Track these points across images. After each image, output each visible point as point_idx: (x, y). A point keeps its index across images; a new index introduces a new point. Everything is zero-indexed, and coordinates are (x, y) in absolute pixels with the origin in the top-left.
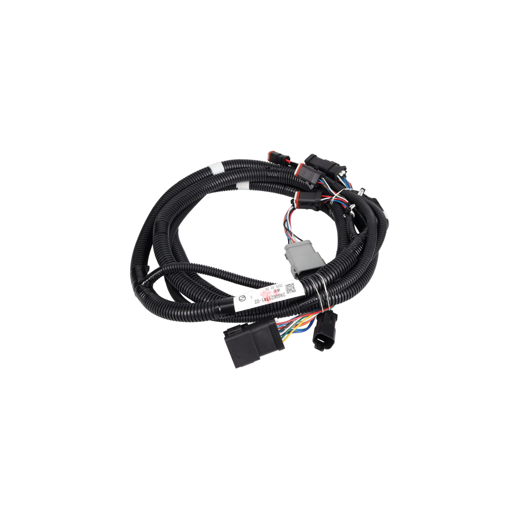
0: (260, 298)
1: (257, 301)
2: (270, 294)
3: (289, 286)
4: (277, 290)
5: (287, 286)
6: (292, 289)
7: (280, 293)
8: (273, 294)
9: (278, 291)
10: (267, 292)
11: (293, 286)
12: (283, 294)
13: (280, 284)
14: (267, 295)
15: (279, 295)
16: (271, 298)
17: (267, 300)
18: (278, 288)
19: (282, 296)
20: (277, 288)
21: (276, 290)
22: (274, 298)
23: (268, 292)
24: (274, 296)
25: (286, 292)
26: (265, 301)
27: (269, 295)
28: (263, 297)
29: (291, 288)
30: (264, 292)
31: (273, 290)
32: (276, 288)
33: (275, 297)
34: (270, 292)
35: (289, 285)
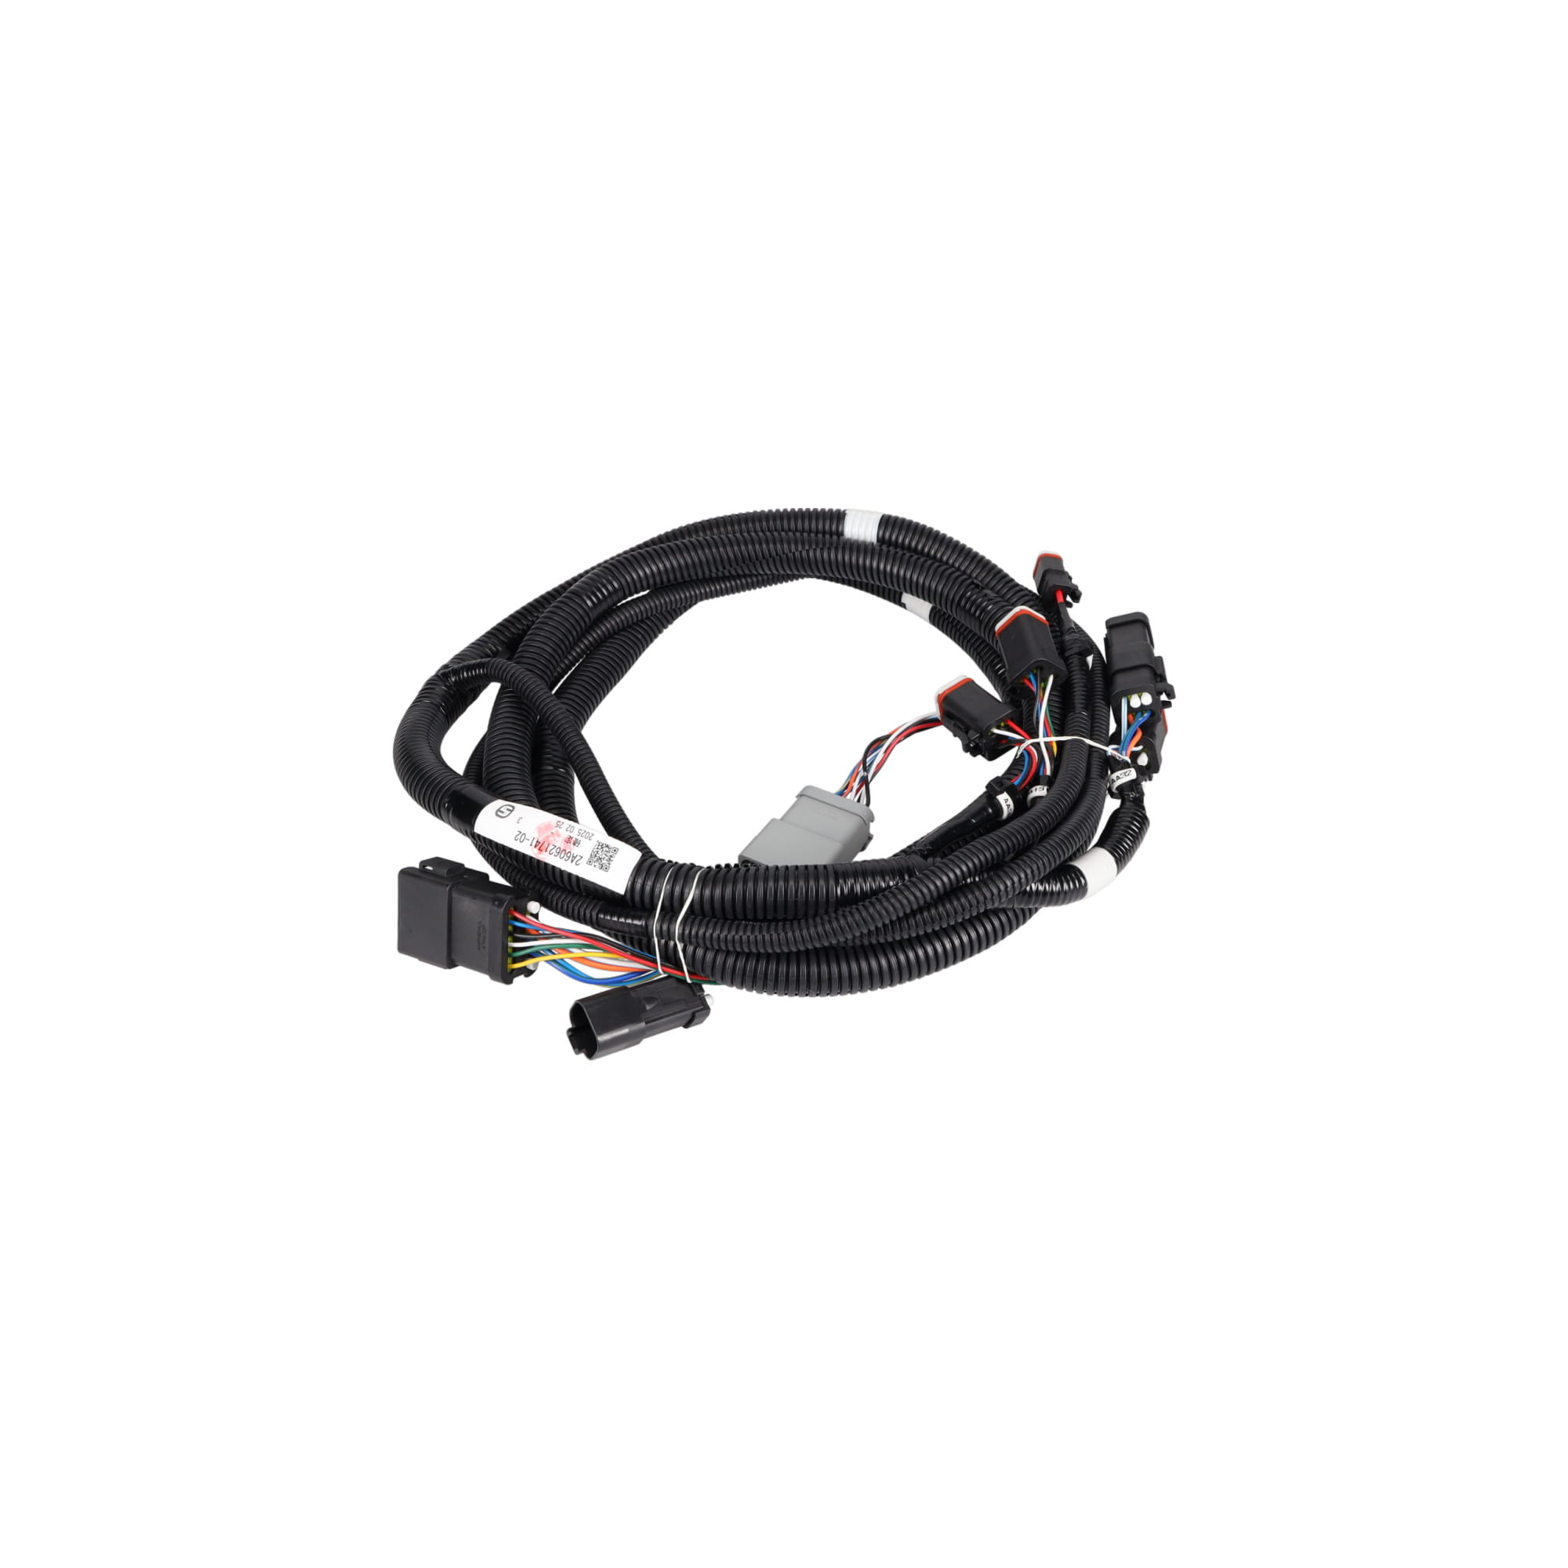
0: (532, 834)
1: (521, 836)
2: (555, 840)
3: (604, 849)
4: (574, 839)
5: (600, 847)
6: (604, 862)
7: (575, 851)
8: (560, 843)
9: (574, 844)
10: (553, 831)
11: (612, 854)
12: (578, 858)
13: (591, 832)
14: (548, 837)
15: (569, 855)
16: (549, 849)
17: (539, 849)
18: (579, 838)
19: (572, 861)
20: (577, 837)
21: (572, 838)
22: (554, 853)
23: (557, 832)
24: (558, 850)
25: (587, 857)
26: (535, 846)
27: (551, 838)
28: (536, 835)
29: (604, 856)
30: (548, 827)
31: (565, 834)
32: (574, 835)
33: (561, 852)
34: (559, 835)
35: (607, 846)
